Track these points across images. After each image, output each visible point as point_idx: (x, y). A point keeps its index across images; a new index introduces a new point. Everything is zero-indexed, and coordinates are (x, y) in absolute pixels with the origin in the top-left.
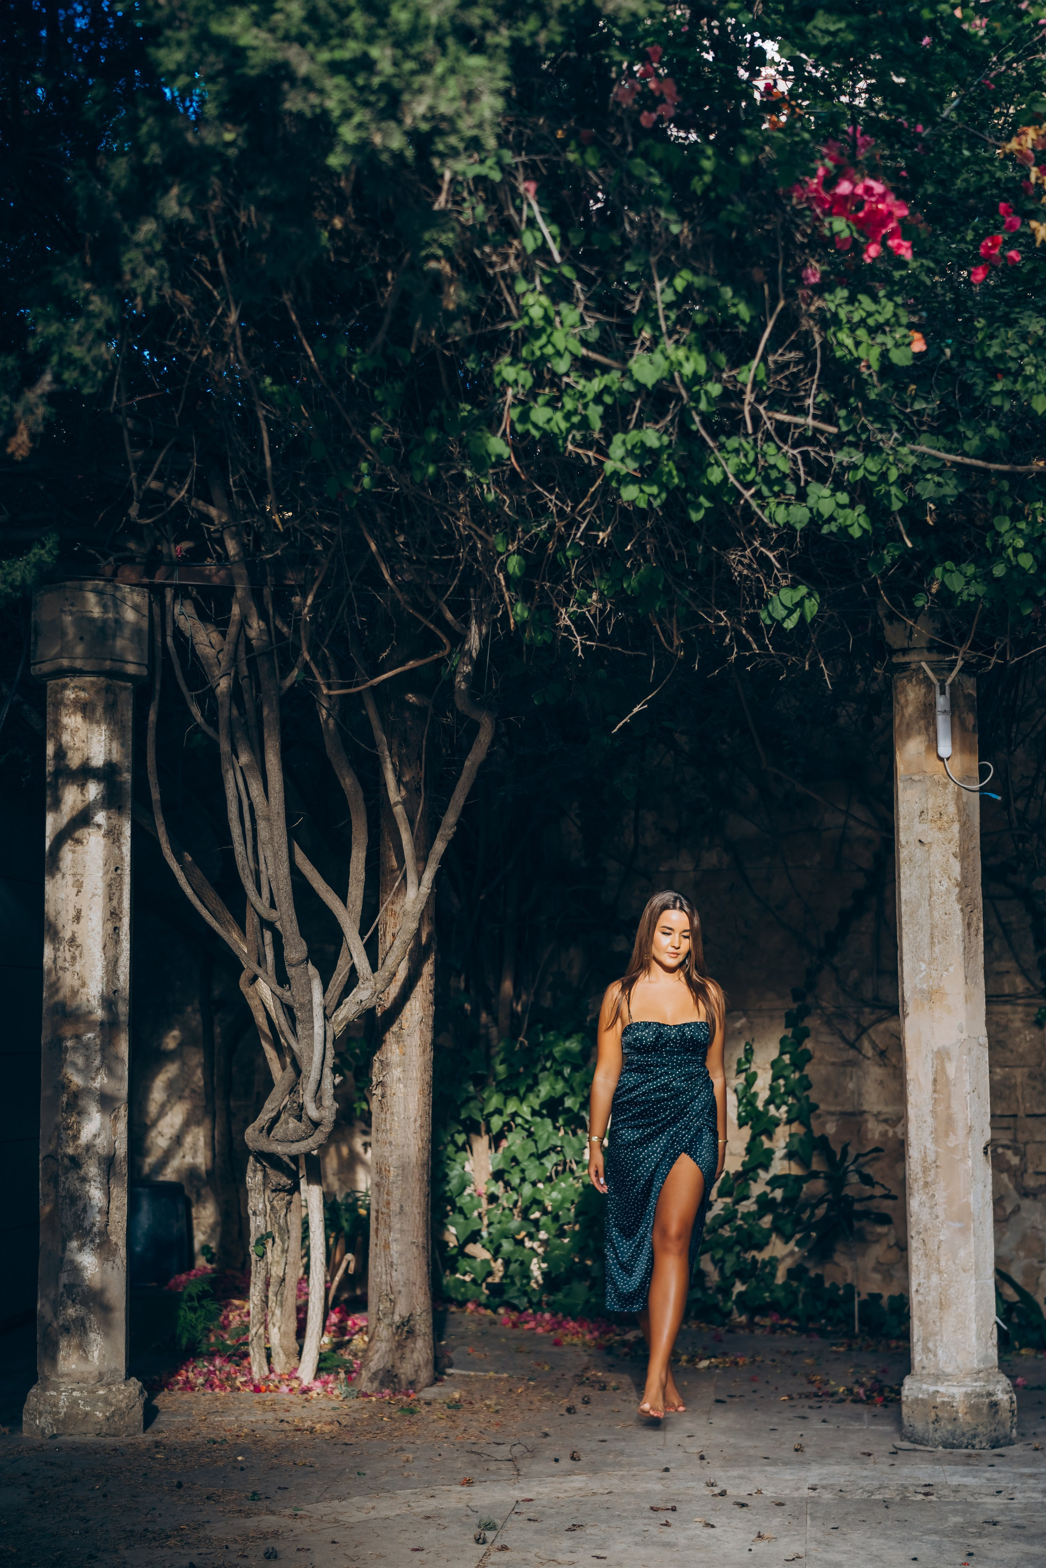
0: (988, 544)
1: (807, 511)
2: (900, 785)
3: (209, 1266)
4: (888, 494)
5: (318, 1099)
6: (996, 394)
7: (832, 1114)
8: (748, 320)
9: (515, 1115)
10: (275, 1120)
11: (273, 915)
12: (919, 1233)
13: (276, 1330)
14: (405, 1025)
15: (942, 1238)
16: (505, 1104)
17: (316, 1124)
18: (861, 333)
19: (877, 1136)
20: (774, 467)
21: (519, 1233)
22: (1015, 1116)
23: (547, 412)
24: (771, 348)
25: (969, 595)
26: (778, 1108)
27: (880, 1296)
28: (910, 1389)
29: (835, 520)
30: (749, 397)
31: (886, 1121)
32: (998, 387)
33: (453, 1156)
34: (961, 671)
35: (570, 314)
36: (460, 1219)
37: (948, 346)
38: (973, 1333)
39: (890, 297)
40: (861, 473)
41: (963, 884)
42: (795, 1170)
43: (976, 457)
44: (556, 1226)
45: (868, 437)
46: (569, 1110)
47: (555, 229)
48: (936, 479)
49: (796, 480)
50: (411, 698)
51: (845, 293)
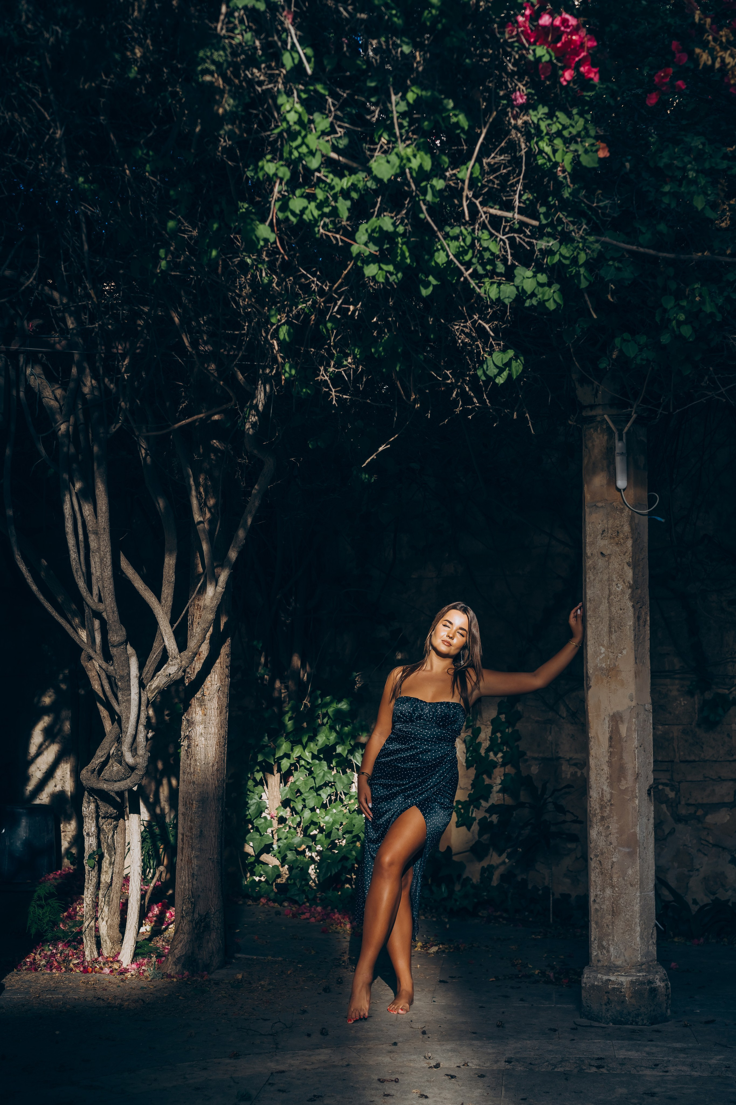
0: (657, 319)
1: (514, 289)
2: (587, 510)
3: (72, 867)
4: (578, 273)
5: (133, 749)
6: (665, 194)
7: (536, 759)
8: (466, 128)
9: (300, 758)
10: (105, 764)
11: (101, 607)
12: (596, 856)
13: (104, 923)
14: (207, 692)
15: (614, 860)
16: (292, 750)
17: (132, 769)
18: (558, 142)
19: (569, 776)
20: (487, 249)
21: (300, 846)
22: (672, 761)
23: (304, 202)
24: (485, 152)
25: (642, 359)
26: (496, 754)
27: (569, 896)
28: (588, 978)
29: (536, 296)
30: (467, 193)
31: (575, 765)
32: (667, 189)
33: (251, 788)
34: (634, 422)
35: (322, 123)
36: (257, 836)
37: (627, 161)
38: (638, 934)
39: (581, 114)
40: (557, 258)
41: (634, 587)
42: (509, 801)
43: (648, 247)
44: (329, 841)
45: (563, 229)
46: (340, 755)
47: (309, 51)
48: (616, 265)
49: (505, 260)
50: (215, 443)
51: (546, 110)
